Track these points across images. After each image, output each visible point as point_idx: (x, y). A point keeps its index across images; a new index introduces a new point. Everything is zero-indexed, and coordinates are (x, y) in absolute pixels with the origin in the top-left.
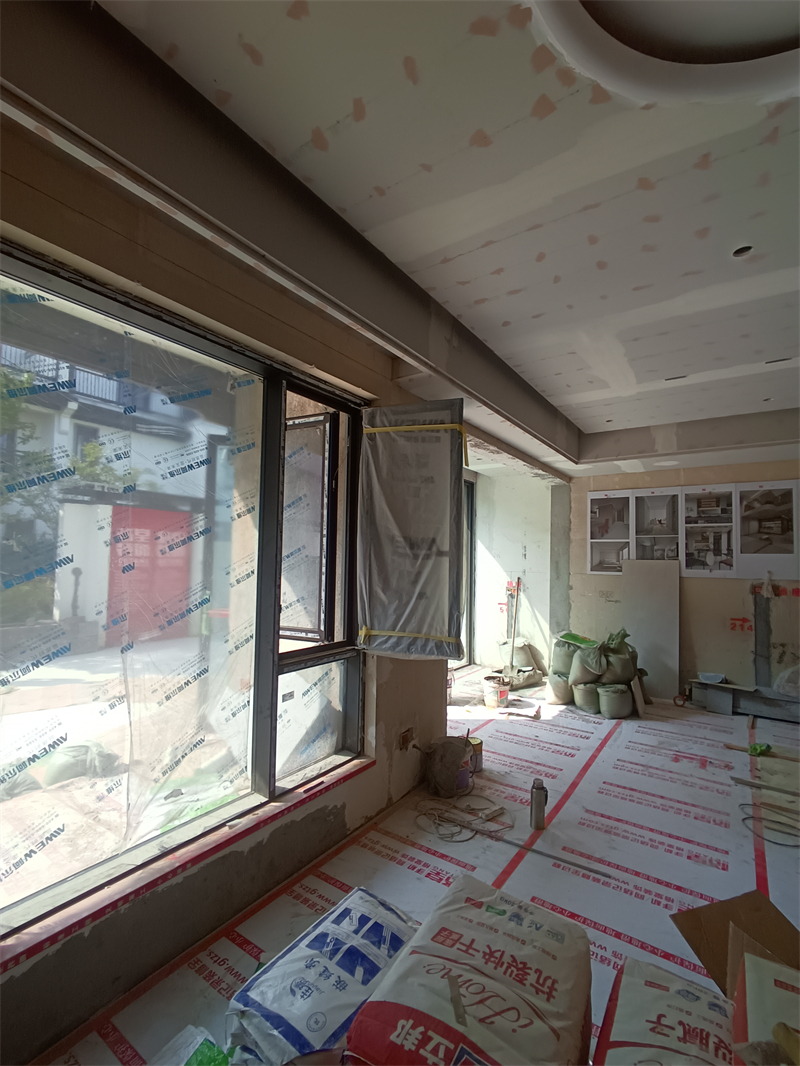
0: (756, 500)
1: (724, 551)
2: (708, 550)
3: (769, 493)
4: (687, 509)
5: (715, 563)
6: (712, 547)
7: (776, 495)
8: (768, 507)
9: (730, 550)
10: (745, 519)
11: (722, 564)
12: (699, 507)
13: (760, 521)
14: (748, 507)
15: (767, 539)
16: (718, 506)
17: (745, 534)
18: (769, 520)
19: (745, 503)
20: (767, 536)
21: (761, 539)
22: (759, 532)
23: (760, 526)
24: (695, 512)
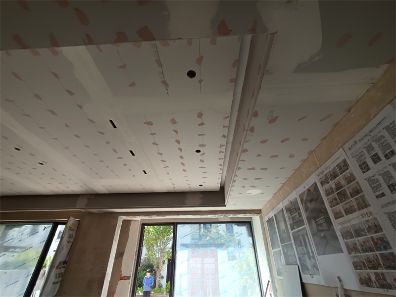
0: (307, 200)
1: (311, 255)
2: (305, 254)
3: (309, 191)
4: (288, 218)
5: (311, 267)
6: (305, 249)
7: (312, 190)
8: (313, 204)
9: (312, 252)
10: (309, 219)
11: (315, 269)
12: (291, 215)
13: (315, 218)
14: (306, 209)
15: (324, 237)
16: (296, 212)
17: (313, 235)
18: (318, 216)
19: (304, 205)
20: (322, 235)
21: (321, 237)
22: (319, 231)
23: (317, 225)
24: (291, 220)
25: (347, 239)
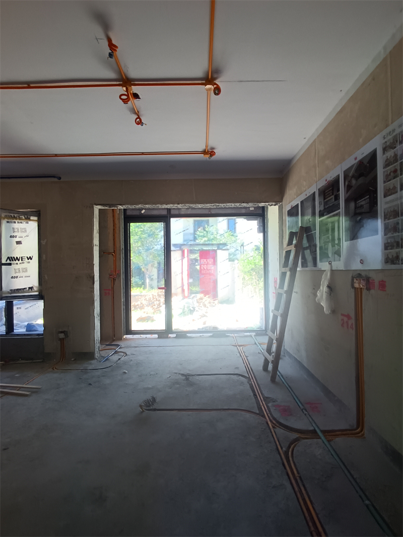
0: (353, 176)
1: (337, 242)
2: (328, 242)
3: (361, 163)
4: (319, 203)
5: (332, 254)
6: (330, 237)
7: (365, 162)
8: (361, 181)
9: (339, 239)
10: (347, 201)
11: (336, 256)
12: (324, 199)
13: (356, 200)
14: (348, 187)
15: (360, 221)
16: (333, 194)
18: (361, 196)
19: (347, 184)
20: (359, 218)
21: (356, 221)
22: (356, 214)
23: (356, 208)
24: (323, 205)
25: (389, 220)
